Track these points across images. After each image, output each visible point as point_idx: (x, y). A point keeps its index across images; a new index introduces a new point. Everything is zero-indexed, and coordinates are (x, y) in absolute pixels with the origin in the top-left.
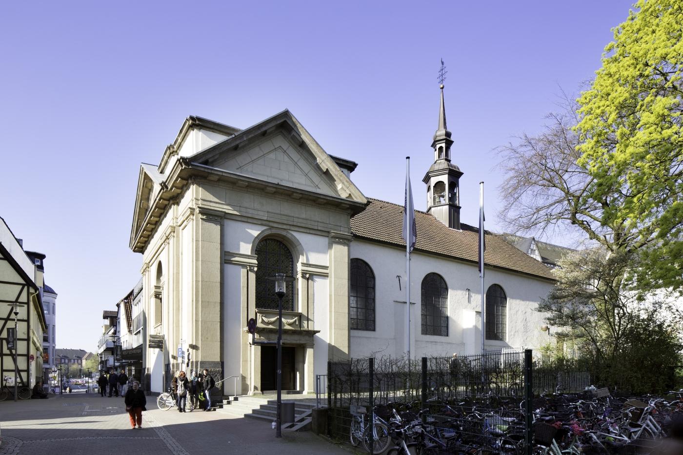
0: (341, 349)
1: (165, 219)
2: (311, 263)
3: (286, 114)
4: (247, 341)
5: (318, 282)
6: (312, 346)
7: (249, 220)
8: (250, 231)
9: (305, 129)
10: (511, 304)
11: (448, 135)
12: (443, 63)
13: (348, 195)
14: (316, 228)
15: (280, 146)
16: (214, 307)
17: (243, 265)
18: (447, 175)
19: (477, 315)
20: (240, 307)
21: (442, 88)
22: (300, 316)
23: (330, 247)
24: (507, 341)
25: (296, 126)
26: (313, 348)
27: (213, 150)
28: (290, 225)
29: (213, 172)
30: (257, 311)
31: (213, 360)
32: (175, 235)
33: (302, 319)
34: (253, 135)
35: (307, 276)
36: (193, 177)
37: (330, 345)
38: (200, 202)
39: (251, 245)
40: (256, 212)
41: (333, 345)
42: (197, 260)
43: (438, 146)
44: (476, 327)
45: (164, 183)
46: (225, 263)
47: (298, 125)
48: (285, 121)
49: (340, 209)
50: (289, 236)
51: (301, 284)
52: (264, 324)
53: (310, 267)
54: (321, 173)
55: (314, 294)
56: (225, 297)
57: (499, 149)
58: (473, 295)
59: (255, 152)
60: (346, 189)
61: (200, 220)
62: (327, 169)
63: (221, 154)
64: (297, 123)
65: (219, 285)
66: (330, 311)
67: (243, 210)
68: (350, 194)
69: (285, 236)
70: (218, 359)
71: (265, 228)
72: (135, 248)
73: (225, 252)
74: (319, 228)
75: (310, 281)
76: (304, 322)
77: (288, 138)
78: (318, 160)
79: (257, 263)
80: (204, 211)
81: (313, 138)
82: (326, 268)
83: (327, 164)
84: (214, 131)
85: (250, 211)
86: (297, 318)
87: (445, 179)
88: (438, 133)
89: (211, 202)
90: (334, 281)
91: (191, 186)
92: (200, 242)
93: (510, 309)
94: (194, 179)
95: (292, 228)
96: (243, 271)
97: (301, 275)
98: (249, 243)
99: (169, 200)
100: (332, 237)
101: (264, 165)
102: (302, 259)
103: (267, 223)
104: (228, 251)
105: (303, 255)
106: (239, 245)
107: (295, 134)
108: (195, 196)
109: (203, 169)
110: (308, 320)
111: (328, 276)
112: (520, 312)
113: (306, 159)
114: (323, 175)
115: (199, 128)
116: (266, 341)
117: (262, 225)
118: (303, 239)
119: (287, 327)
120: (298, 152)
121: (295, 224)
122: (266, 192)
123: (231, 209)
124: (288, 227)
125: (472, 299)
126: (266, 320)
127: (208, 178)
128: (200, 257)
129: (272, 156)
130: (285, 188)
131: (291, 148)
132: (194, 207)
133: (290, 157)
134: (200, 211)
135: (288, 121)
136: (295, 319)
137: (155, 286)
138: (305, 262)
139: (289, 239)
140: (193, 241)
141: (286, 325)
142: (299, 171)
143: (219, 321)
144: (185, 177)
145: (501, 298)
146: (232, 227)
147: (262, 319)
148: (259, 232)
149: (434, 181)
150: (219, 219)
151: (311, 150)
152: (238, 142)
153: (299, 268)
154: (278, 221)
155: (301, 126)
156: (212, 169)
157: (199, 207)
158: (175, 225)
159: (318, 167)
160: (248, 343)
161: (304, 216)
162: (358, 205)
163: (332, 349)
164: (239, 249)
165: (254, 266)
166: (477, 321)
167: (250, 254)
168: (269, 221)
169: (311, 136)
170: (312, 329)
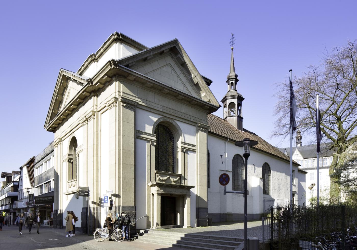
0: (203, 198)
1: (83, 107)
2: (186, 142)
3: (176, 42)
4: (150, 193)
5: (191, 155)
6: (189, 196)
7: (152, 110)
8: (151, 117)
9: (187, 54)
10: (272, 174)
11: (236, 76)
12: (233, 35)
13: (208, 101)
14: (190, 120)
15: (170, 63)
16: (130, 168)
17: (148, 141)
18: (236, 99)
19: (260, 180)
20: (146, 169)
21: (232, 49)
22: (180, 176)
23: (197, 132)
24: (271, 195)
25: (181, 51)
26: (190, 197)
27: (132, 58)
28: (175, 116)
29: (132, 73)
30: (156, 172)
31: (130, 205)
32: (95, 117)
33: (181, 179)
34: (156, 52)
35: (185, 150)
36: (117, 76)
37: (197, 195)
38: (121, 94)
39: (152, 127)
40: (156, 105)
41: (199, 195)
42: (119, 135)
43: (231, 82)
44: (259, 186)
45: (91, 79)
46: (137, 138)
47: (183, 51)
48: (175, 46)
49: (203, 109)
50: (174, 123)
51: (180, 155)
52: (160, 181)
53: (186, 145)
54: (193, 85)
55: (188, 163)
56: (137, 161)
57: (278, 84)
58: (256, 168)
59: (155, 65)
60: (207, 96)
61: (122, 106)
62: (198, 82)
63: (137, 61)
64: (182, 49)
65: (133, 153)
66: (197, 174)
67: (148, 103)
68: (209, 100)
69: (171, 123)
70: (133, 205)
71: (161, 117)
72: (49, 128)
73: (137, 131)
74: (192, 120)
75: (186, 154)
76: (183, 180)
77: (174, 59)
78: (192, 76)
79: (156, 139)
80: (125, 101)
81: (191, 60)
82: (194, 146)
83: (197, 79)
84: (131, 46)
85: (153, 104)
86: (179, 178)
87: (235, 101)
88: (231, 75)
89: (128, 94)
90: (200, 155)
91: (114, 83)
92: (122, 122)
93: (272, 177)
94: (118, 77)
95: (176, 118)
96: (148, 145)
97: (181, 150)
98: (152, 126)
99: (90, 93)
100: (198, 127)
101: (160, 75)
102: (181, 140)
103: (162, 113)
104: (139, 130)
105: (181, 136)
106: (145, 126)
107: (180, 57)
108: (117, 89)
109: (126, 70)
110: (185, 179)
111: (196, 152)
112: (276, 179)
113: (184, 74)
114: (194, 86)
115: (121, 42)
116: (164, 192)
117: (159, 114)
118: (182, 126)
119: (173, 183)
120: (180, 69)
121: (178, 116)
122: (162, 93)
123: (141, 101)
124: (174, 117)
125: (256, 170)
126: (161, 178)
127: (127, 78)
128: (121, 133)
129: (165, 69)
130: (175, 91)
131: (176, 66)
132: (117, 97)
133: (175, 71)
134: (122, 100)
135: (177, 47)
136: (177, 179)
137: (68, 154)
138: (183, 141)
139: (174, 125)
140: (116, 121)
141: (172, 182)
142: (180, 82)
143: (134, 178)
144: (111, 75)
145: (268, 170)
146: (142, 114)
147: (159, 178)
148: (157, 119)
149: (228, 102)
150: (133, 107)
151: (189, 68)
152: (147, 55)
153: (179, 145)
154: (169, 113)
155: (184, 51)
156: (132, 71)
157: (122, 97)
158: (95, 110)
159: (191, 80)
160: (151, 194)
161: (183, 111)
162: (214, 107)
163: (198, 199)
164: (145, 129)
165: (154, 142)
166: (260, 183)
167: (151, 133)
168: (163, 112)
169: (190, 59)
170: (187, 185)
